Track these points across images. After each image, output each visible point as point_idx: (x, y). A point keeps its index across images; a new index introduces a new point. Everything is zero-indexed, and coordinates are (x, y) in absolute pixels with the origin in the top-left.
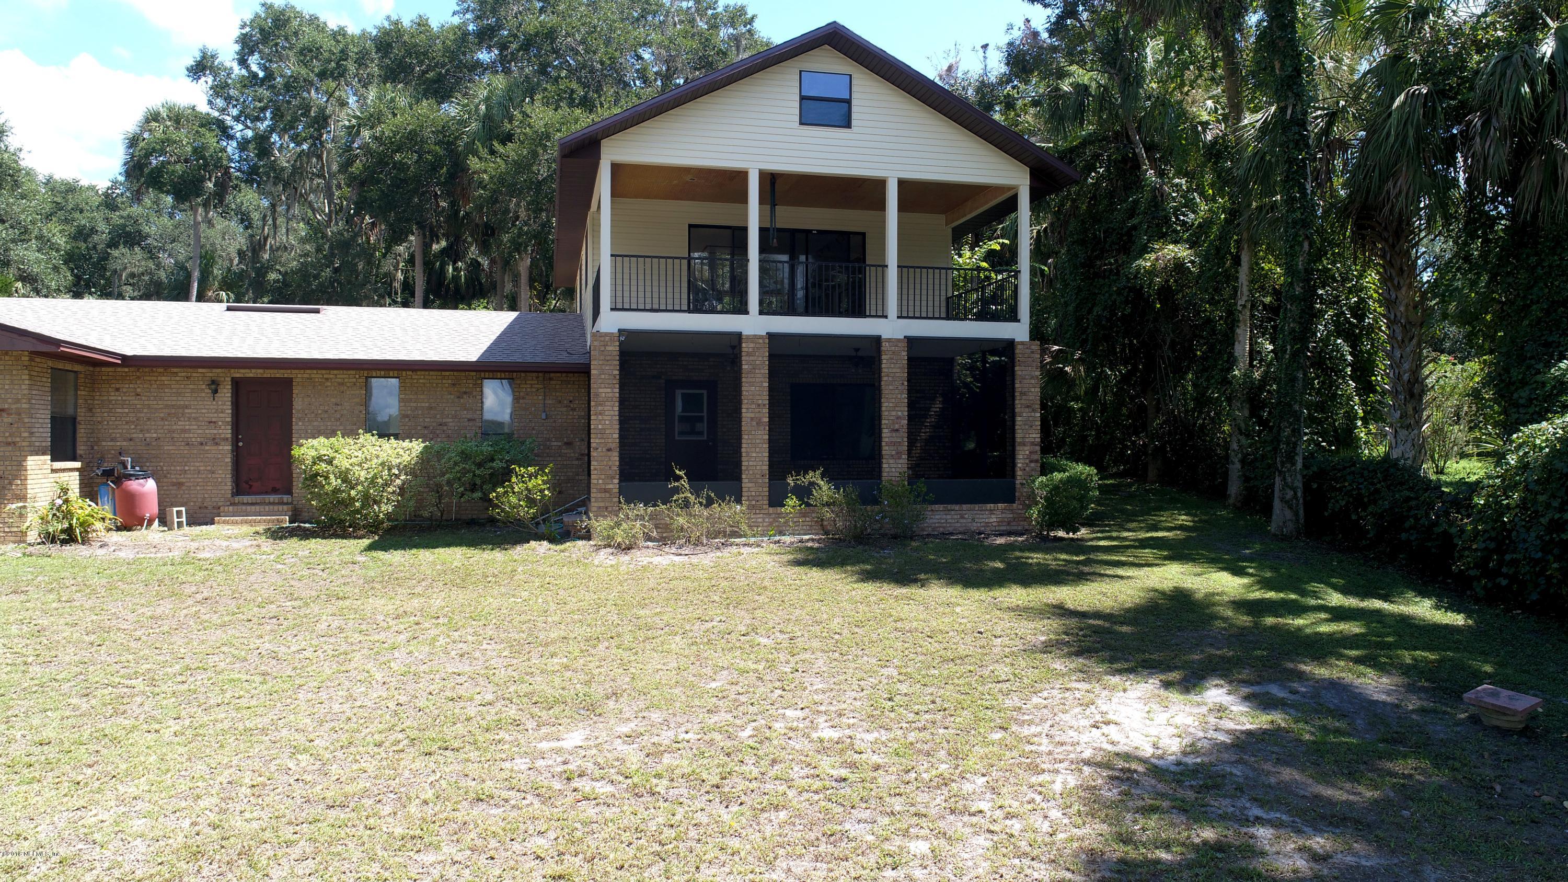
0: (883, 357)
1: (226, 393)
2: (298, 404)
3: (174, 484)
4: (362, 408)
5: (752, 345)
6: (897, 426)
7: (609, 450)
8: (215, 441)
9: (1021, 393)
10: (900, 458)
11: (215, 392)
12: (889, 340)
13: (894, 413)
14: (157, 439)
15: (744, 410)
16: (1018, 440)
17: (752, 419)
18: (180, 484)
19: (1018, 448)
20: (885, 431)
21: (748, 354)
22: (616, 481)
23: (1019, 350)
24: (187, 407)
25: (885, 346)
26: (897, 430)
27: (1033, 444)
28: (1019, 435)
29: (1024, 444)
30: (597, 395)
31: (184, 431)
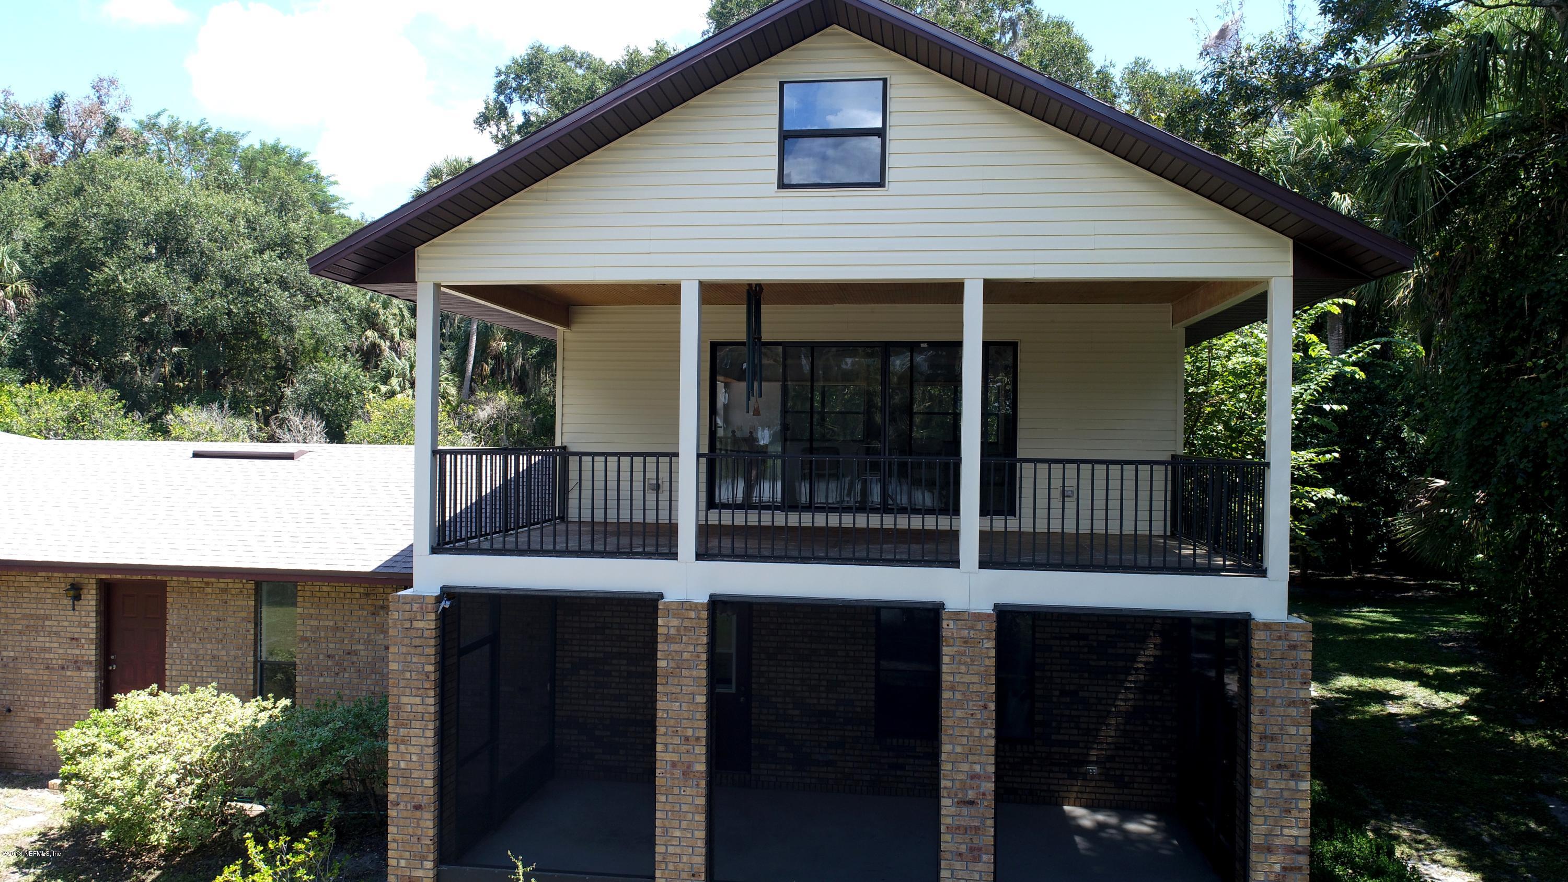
0: (945, 650)
1: (90, 600)
2: (173, 618)
3: (32, 720)
4: (251, 626)
5: (675, 622)
6: (971, 795)
7: (418, 807)
8: (77, 664)
9: (1263, 737)
10: (977, 859)
11: (77, 597)
12: (957, 616)
13: (965, 767)
14: (15, 659)
15: (659, 747)
16: (1255, 840)
17: (674, 764)
18: (39, 721)
19: (1254, 857)
20: (945, 802)
21: (669, 639)
22: (429, 865)
23: (1259, 639)
24: (47, 617)
25: (948, 627)
26: (972, 803)
27: (1292, 850)
28: (1258, 829)
29: (1269, 850)
30: (398, 707)
31: (44, 650)
